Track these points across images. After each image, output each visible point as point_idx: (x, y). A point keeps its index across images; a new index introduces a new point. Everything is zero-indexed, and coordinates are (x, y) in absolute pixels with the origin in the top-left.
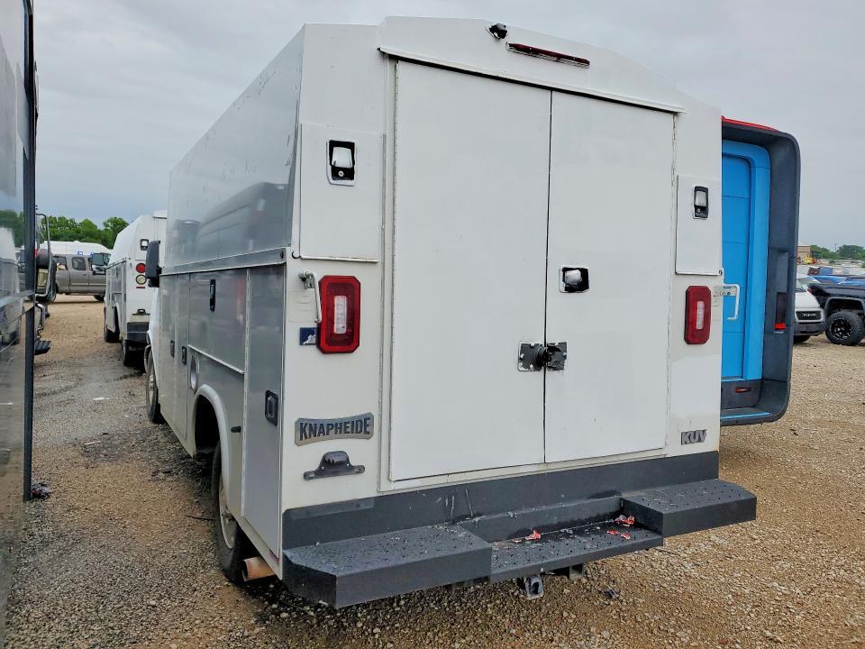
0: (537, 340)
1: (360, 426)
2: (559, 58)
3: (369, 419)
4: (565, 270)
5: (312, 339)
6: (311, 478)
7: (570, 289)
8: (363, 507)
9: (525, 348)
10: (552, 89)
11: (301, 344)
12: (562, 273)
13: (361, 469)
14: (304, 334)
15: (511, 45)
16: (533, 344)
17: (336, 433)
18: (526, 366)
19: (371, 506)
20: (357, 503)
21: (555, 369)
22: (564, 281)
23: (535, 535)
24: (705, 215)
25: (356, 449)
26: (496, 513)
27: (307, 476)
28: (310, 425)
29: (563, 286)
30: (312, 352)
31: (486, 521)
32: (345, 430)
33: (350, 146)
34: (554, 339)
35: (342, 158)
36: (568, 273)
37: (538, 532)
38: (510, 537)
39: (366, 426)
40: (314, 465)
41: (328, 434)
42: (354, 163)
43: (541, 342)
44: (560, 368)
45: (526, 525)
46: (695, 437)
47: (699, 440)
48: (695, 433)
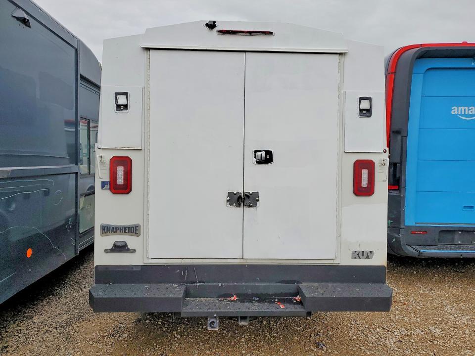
0: (238, 190)
1: (134, 230)
2: (251, 33)
3: (137, 227)
4: (256, 152)
5: (107, 186)
6: (108, 252)
7: (260, 162)
8: (134, 269)
9: (230, 194)
10: (245, 52)
11: (102, 189)
12: (254, 153)
13: (134, 251)
14: (103, 184)
15: (218, 31)
16: (235, 192)
17: (120, 232)
18: (231, 204)
19: (139, 269)
20: (132, 267)
21: (250, 206)
22: (255, 157)
23: (234, 298)
24: (369, 115)
25: (131, 241)
26: (213, 282)
27: (106, 251)
28: (107, 227)
29: (254, 161)
30: (108, 192)
31: (204, 286)
32: (125, 231)
33: (126, 94)
34: (250, 190)
35: (122, 100)
36: (259, 154)
37: (237, 296)
38: (219, 297)
39: (136, 230)
40: (110, 246)
41: (116, 232)
42: (127, 102)
43: (241, 191)
44: (255, 206)
45: (230, 292)
46: (363, 255)
47: (368, 257)
48: (363, 252)
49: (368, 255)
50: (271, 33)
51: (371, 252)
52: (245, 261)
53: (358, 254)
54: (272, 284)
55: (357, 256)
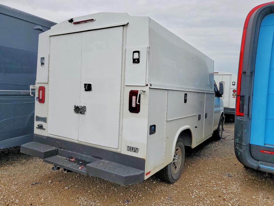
0: (78, 104)
1: (45, 120)
3: (46, 118)
7: (86, 90)
8: (45, 138)
9: (75, 107)
10: (82, 32)
12: (84, 85)
15: (73, 23)
18: (75, 112)
21: (82, 114)
23: (73, 160)
24: (138, 62)
25: (44, 125)
28: (38, 117)
32: (42, 120)
42: (44, 62)
44: (84, 114)
45: (72, 156)
46: (132, 150)
47: (135, 151)
48: (133, 148)
49: (135, 150)
50: (93, 20)
51: (137, 149)
52: (79, 142)
53: (130, 148)
54: (89, 157)
55: (129, 150)
